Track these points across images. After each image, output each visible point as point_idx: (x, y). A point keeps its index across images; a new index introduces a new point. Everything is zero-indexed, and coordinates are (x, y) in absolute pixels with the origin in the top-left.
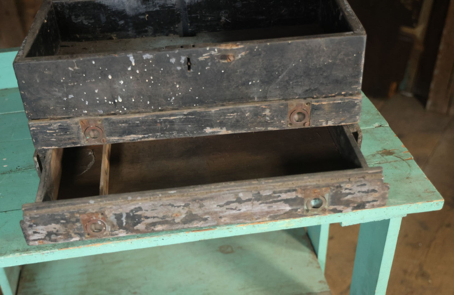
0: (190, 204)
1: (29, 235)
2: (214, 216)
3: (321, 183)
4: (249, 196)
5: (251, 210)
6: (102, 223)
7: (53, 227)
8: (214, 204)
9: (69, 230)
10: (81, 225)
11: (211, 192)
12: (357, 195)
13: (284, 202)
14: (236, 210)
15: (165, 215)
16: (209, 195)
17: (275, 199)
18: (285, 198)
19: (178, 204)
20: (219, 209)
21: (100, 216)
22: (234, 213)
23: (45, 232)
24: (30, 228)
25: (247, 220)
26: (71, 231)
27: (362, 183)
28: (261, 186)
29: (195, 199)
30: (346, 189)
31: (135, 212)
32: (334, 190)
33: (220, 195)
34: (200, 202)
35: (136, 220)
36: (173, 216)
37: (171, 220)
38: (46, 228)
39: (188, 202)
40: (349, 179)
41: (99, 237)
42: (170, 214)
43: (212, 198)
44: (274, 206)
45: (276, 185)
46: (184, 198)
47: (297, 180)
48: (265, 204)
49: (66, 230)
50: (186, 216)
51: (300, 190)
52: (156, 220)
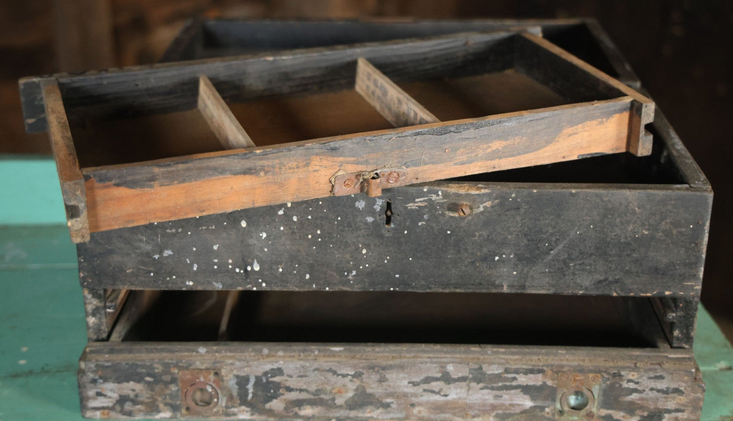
0: (363, 374)
1: (88, 398)
2: (402, 401)
3: (587, 364)
4: (464, 372)
5: (465, 399)
6: (213, 390)
7: (130, 387)
8: (404, 378)
9: (156, 397)
10: (178, 390)
11: (401, 357)
12: (648, 394)
13: (522, 391)
14: (440, 395)
15: (320, 387)
16: (397, 362)
17: (508, 384)
18: (525, 384)
19: (344, 372)
20: (410, 390)
21: (212, 377)
22: (436, 401)
23: (115, 396)
24: (92, 385)
25: (458, 416)
26: (160, 399)
27: (658, 374)
28: (486, 357)
29: (372, 365)
30: (629, 381)
31: (272, 377)
32: (608, 379)
33: (414, 364)
34: (382, 372)
35: (270, 392)
36: (334, 391)
37: (330, 399)
38: (119, 389)
39: (361, 370)
40: (635, 364)
41: (203, 416)
42: (329, 388)
43: (402, 367)
44: (505, 397)
45: (511, 359)
46: (356, 361)
47: (547, 354)
48: (490, 391)
49: (152, 396)
50: (355, 394)
51: (551, 372)
52: (304, 396)
